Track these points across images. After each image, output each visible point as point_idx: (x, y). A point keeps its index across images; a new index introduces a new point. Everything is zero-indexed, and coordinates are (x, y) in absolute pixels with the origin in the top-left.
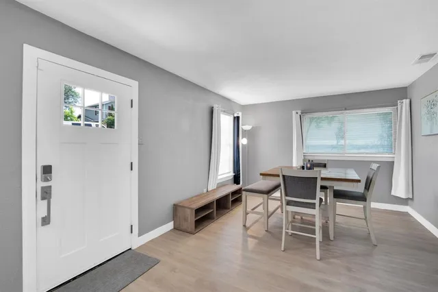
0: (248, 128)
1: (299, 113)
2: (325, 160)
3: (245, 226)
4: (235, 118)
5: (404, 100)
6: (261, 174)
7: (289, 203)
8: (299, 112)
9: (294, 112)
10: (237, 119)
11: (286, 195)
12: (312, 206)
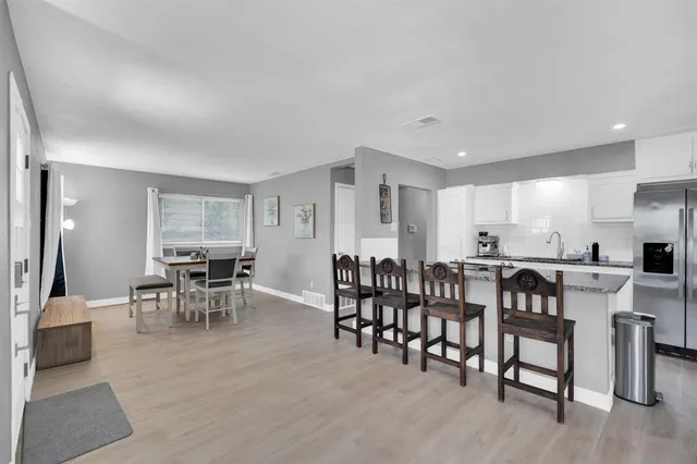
1: (157, 193)
5: (249, 196)
8: (156, 190)
9: (150, 189)
11: (210, 278)
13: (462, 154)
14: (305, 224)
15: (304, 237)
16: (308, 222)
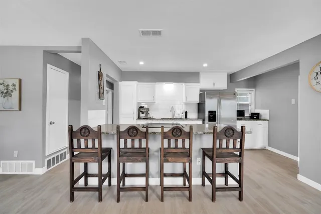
13: (142, 63)
14: (6, 98)
15: (5, 110)
16: (11, 95)
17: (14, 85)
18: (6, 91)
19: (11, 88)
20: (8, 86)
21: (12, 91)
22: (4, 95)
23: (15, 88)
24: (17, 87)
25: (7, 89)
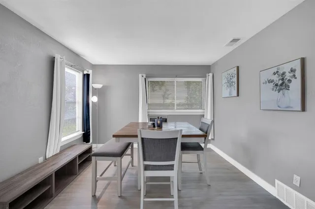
0: (98, 86)
1: (145, 77)
2: (165, 116)
3: (94, 196)
4: (84, 75)
5: (210, 74)
6: (114, 136)
7: (146, 168)
8: (144, 75)
9: (140, 75)
10: (87, 77)
11: (145, 160)
12: (171, 168)
14: (281, 91)
15: (279, 109)
16: (287, 88)
17: (293, 71)
18: (281, 82)
19: (288, 76)
20: (284, 74)
21: (290, 81)
22: (278, 87)
23: (294, 75)
24: (298, 74)
25: (283, 79)
